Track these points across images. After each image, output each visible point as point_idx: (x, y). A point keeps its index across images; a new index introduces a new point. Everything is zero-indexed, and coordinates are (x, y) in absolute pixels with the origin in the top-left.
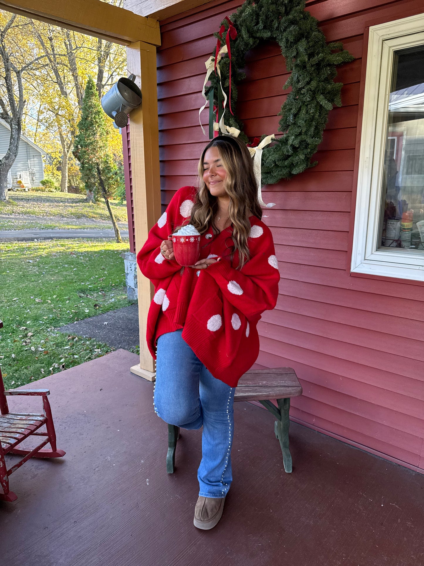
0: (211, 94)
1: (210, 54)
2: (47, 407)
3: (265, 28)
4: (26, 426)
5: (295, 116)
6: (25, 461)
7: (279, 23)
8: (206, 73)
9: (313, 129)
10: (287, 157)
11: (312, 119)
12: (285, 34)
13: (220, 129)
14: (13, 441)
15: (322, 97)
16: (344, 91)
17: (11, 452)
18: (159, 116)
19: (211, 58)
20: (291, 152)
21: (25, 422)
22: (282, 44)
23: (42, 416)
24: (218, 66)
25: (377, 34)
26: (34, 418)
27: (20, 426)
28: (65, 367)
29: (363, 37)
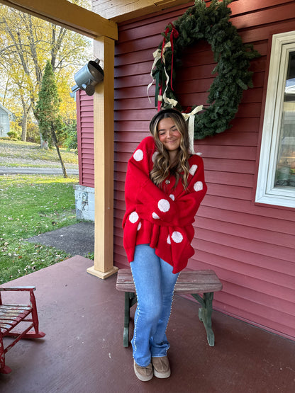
0: (158, 75)
1: (156, 48)
2: (33, 300)
3: (200, 31)
4: (17, 315)
5: (220, 93)
6: (17, 341)
7: (211, 29)
8: (153, 61)
9: (233, 102)
10: (213, 121)
11: (232, 96)
12: (214, 36)
13: (163, 100)
14: (9, 327)
15: (240, 80)
16: (254, 78)
17: (8, 335)
18: (115, 89)
19: (158, 50)
20: (216, 117)
21: (16, 311)
22: (212, 43)
23: (29, 306)
24: (163, 56)
25: (278, 40)
26: (23, 308)
27: (13, 314)
28: (36, 268)
29: (268, 42)
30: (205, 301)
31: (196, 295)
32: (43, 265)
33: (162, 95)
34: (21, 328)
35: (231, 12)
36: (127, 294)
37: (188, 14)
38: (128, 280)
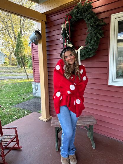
0: (64, 35)
1: (62, 24)
2: (16, 132)
3: (80, 15)
4: (10, 139)
5: (90, 40)
6: (10, 151)
7: (85, 14)
8: (62, 29)
9: (96, 44)
10: (88, 52)
11: (96, 41)
12: (86, 17)
13: (67, 45)
14: (6, 145)
15: (98, 34)
16: (104, 33)
17: (6, 148)
18: (47, 42)
19: (63, 24)
20: (89, 50)
21: (9, 138)
22: (86, 20)
23: (14, 135)
24: (66, 27)
25: (113, 17)
26: (12, 136)
27: (8, 139)
28: (17, 118)
29: (109, 18)
30: (90, 129)
31: (86, 127)
32: (20, 117)
33: (66, 43)
34: (11, 145)
35: (93, 7)
36: (56, 128)
37: (75, 9)
38: (56, 122)
